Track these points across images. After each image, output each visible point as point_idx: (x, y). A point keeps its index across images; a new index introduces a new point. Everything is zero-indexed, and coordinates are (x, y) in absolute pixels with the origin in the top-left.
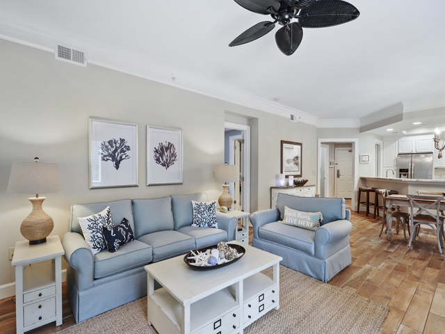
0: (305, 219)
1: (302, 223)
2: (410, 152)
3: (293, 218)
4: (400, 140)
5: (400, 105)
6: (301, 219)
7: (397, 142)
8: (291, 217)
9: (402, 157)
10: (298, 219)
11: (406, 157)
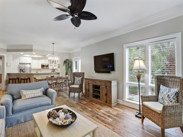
0: (38, 93)
1: (37, 95)
2: (24, 63)
3: (31, 94)
4: (20, 58)
5: (32, 46)
6: (36, 93)
7: (19, 58)
8: (29, 94)
9: (21, 65)
10: (34, 94)
11: (23, 65)
